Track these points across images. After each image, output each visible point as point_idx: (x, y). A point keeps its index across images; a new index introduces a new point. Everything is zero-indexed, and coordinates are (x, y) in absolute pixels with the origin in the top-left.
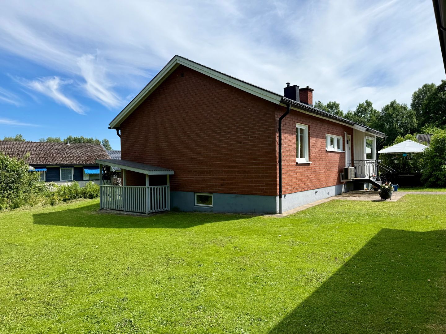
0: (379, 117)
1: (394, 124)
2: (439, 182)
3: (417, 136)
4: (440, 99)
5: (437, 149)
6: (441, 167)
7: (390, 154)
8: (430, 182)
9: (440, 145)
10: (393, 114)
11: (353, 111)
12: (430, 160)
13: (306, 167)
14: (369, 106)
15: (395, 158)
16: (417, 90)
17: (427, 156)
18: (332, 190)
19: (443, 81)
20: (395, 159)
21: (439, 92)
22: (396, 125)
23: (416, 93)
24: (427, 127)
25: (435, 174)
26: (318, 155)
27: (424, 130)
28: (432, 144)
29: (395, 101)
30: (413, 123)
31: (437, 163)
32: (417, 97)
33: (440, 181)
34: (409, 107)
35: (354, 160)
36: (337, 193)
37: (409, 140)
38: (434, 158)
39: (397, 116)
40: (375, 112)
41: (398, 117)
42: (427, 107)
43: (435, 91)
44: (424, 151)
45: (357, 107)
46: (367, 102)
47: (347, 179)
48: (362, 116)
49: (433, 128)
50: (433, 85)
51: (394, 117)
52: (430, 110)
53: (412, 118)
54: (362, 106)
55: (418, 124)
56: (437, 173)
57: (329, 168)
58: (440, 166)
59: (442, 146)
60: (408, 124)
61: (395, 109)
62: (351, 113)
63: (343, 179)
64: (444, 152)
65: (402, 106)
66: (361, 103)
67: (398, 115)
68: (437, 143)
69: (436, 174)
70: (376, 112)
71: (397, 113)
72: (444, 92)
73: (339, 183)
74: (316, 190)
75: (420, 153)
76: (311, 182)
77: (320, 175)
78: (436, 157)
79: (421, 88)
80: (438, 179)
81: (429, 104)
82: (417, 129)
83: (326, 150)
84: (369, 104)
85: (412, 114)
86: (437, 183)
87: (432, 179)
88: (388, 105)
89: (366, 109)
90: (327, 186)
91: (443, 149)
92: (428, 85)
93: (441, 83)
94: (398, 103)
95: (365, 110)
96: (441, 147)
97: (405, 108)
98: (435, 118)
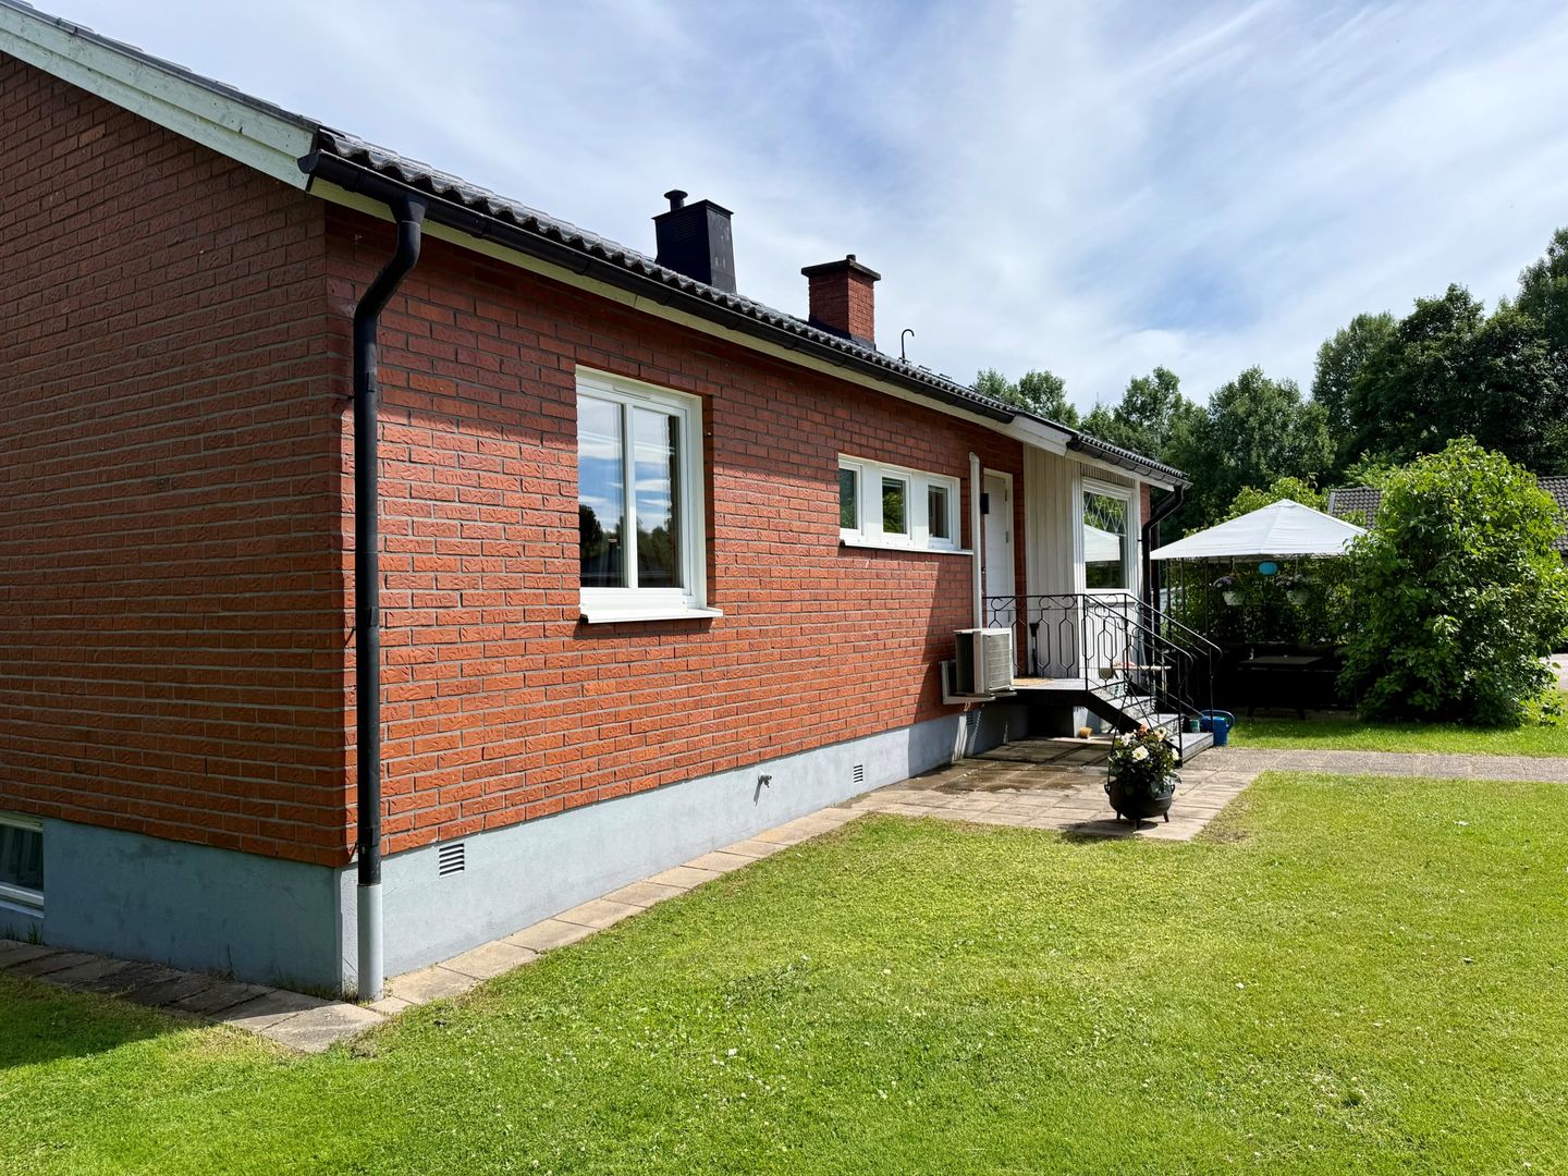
0: (1202, 429)
1: (1254, 454)
2: (1418, 700)
3: (1332, 495)
4: (1409, 367)
5: (1409, 542)
6: (1427, 626)
7: (1211, 566)
8: (1379, 695)
9: (1422, 521)
10: (1250, 415)
11: (1111, 406)
12: (1380, 594)
13: (680, 643)
14: (1167, 389)
15: (1224, 583)
16: (1331, 336)
17: (1367, 571)
18: (891, 753)
19: (1420, 303)
20: (1226, 588)
21: (1407, 341)
22: (1259, 456)
23: (1332, 349)
24: (1367, 466)
25: (1401, 658)
26: (777, 570)
27: (1356, 475)
28: (1386, 517)
29: (1255, 370)
30: (1320, 451)
31: (1407, 608)
32: (1333, 361)
33: (1426, 691)
34: (1306, 396)
35: (1030, 591)
36: (923, 761)
37: (1286, 502)
38: (1397, 583)
39: (1262, 424)
40: (1188, 410)
41: (1268, 427)
42: (1366, 395)
43: (1392, 339)
44: (1351, 548)
45: (1126, 393)
46: (1161, 375)
47: (973, 691)
48: (1141, 424)
49: (1387, 469)
50: (1385, 320)
51: (1253, 429)
52: (1377, 406)
53: (1316, 432)
54: (1142, 390)
55: (1336, 454)
56: (1411, 656)
57: (864, 638)
58: (1423, 618)
59: (1434, 526)
60: (1303, 454)
61: (1256, 398)
62: (1105, 414)
63: (952, 693)
64: (1439, 553)
65: (1281, 390)
66: (1139, 378)
67: (1267, 421)
68: (1406, 515)
69: (1405, 661)
70: (1194, 409)
71: (1262, 411)
72: (1422, 341)
73: (934, 706)
74: (760, 770)
75: (1335, 558)
76: (726, 726)
77: (798, 678)
78: (1402, 577)
79: (1347, 329)
80: (1413, 682)
81: (1371, 383)
82: (1335, 473)
83: (842, 544)
84: (1167, 381)
85: (1316, 419)
86: (1410, 702)
87: (1387, 684)
88: (1231, 386)
89: (1155, 399)
90: (847, 733)
91: (1436, 540)
92: (1371, 318)
93: (1413, 310)
94: (1266, 376)
95: (1155, 403)
96: (1428, 531)
97: (1290, 395)
98: (1396, 435)
